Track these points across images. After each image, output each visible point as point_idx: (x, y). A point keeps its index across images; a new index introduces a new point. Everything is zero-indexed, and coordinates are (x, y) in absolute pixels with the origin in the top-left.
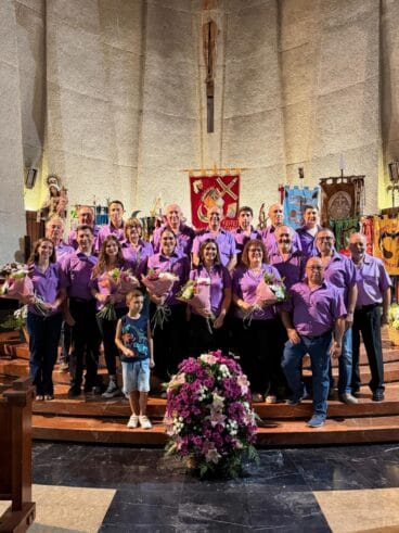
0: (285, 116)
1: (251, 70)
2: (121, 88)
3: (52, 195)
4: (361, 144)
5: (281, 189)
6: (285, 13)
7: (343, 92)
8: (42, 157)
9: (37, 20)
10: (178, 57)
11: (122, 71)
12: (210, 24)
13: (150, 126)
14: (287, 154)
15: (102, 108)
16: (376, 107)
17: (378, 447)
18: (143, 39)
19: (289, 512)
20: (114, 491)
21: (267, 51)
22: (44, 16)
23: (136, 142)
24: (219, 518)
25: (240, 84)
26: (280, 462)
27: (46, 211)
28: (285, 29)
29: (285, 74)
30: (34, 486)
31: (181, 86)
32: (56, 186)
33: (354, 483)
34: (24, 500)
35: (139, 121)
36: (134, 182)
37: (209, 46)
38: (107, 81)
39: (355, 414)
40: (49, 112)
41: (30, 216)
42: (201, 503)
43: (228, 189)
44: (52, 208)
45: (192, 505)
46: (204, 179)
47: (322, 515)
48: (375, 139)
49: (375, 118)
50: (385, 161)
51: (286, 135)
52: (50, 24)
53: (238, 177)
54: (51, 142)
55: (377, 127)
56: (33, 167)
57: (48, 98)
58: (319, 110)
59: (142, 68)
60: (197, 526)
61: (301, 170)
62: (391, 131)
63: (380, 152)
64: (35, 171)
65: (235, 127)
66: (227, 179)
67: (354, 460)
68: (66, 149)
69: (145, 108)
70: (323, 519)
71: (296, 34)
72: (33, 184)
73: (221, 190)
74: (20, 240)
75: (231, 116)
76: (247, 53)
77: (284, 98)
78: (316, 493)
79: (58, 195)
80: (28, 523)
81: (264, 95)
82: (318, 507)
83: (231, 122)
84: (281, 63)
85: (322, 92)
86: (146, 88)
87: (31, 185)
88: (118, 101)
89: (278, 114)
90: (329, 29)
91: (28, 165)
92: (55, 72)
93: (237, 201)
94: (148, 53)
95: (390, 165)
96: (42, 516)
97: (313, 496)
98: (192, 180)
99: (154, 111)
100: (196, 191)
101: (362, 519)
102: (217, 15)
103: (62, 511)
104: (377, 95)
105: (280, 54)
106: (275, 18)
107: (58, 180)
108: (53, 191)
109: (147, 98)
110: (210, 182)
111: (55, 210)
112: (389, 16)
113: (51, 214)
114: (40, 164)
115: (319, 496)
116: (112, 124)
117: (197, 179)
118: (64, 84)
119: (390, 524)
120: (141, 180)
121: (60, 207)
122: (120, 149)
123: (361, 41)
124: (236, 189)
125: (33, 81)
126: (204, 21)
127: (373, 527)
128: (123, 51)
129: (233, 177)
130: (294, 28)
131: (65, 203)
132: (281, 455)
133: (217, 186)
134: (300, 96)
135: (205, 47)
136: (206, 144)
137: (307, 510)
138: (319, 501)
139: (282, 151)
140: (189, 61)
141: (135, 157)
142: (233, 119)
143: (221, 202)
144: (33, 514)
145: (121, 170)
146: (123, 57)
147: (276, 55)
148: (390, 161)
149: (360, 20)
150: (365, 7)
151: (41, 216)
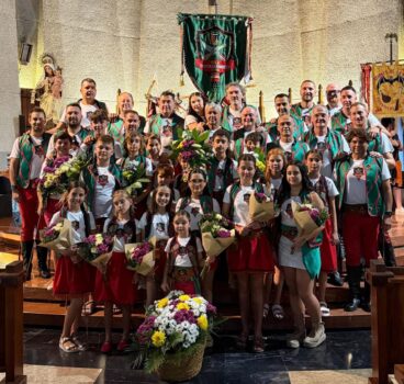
3: (47, 75)
4: (380, 10)
8: (37, 30)
14: (302, 21)
20: (100, 371)
23: (138, 11)
27: (41, 91)
32: (51, 65)
33: (331, 364)
34: (16, 373)
36: (136, 54)
41: (25, 94)
44: (47, 89)
51: (301, 1)
54: (46, 14)
56: (28, 42)
64: (30, 46)
67: (337, 345)
68: (62, 21)
72: (28, 60)
74: (15, 119)
78: (290, 373)
79: (54, 74)
87: (25, 60)
91: (22, 40)
97: (287, 375)
107: (53, 61)
111: (50, 91)
113: (45, 94)
114: (35, 39)
115: (294, 376)
120: (142, 53)
122: (120, 18)
139: (296, 17)
141: (137, 26)
145: (122, 41)
151: (36, 96)
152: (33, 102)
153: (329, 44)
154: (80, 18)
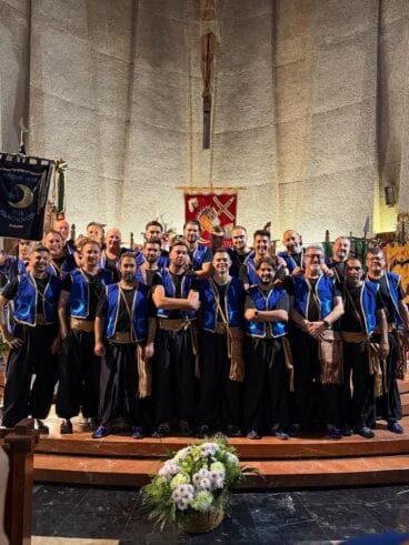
0: (278, 133)
1: (243, 84)
2: (108, 96)
4: (357, 165)
6: (281, 27)
7: (338, 111)
9: (20, 20)
10: (169, 67)
11: (110, 79)
12: (209, 35)
13: (138, 138)
14: (280, 173)
15: (88, 117)
16: (373, 129)
17: (391, 489)
18: (133, 46)
20: (117, 543)
21: (261, 66)
22: (29, 17)
23: (123, 154)
25: (233, 97)
26: (291, 507)
28: (281, 44)
29: (278, 90)
31: (169, 98)
35: (126, 131)
36: (120, 196)
37: (207, 59)
38: (94, 88)
39: (364, 453)
40: (32, 118)
43: (225, 209)
46: (200, 197)
48: (371, 161)
49: (372, 140)
50: (381, 184)
51: (279, 153)
52: (35, 26)
53: (235, 196)
55: (373, 150)
57: (31, 104)
58: (314, 129)
59: (131, 77)
62: (388, 154)
63: (376, 176)
65: (226, 143)
66: (223, 198)
67: (368, 505)
69: (134, 118)
71: (291, 50)
73: (217, 209)
75: (222, 130)
76: (241, 66)
77: (277, 115)
78: (334, 542)
81: (257, 111)
83: (222, 137)
84: (275, 79)
85: (317, 110)
86: (134, 97)
88: (106, 111)
89: (271, 132)
90: (325, 47)
92: (40, 75)
93: (234, 221)
94: (137, 61)
95: (386, 189)
98: (188, 197)
99: (142, 123)
100: (191, 209)
102: (214, 25)
104: (374, 117)
105: (275, 69)
106: (270, 32)
109: (135, 109)
110: (206, 200)
112: (388, 36)
116: (98, 134)
117: (193, 197)
118: (47, 89)
120: (127, 195)
122: (105, 160)
123: (359, 62)
124: (233, 209)
125: (15, 85)
126: (202, 32)
128: (112, 58)
129: (230, 197)
130: (290, 43)
132: (290, 499)
133: (214, 205)
134: (294, 112)
135: (203, 59)
136: (196, 159)
139: (274, 169)
140: (180, 71)
141: (121, 170)
142: (225, 133)
143: (217, 221)
145: (106, 183)
146: (111, 64)
147: (270, 70)
148: (386, 185)
149: (358, 39)
150: (363, 26)
153: (305, 196)
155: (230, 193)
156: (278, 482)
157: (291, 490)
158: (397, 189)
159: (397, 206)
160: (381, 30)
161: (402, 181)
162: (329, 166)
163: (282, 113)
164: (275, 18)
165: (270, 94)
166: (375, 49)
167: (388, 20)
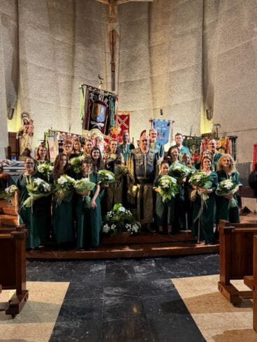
0: (152, 82)
1: (134, 56)
2: (62, 63)
3: (25, 124)
4: (193, 99)
5: (151, 121)
6: (153, 25)
7: (183, 71)
8: (17, 102)
9: (13, 23)
10: (94, 47)
11: (62, 54)
12: (113, 31)
14: (153, 103)
15: (51, 75)
16: (200, 79)
17: (202, 256)
18: (74, 36)
19: (159, 289)
20: (68, 283)
21: (143, 46)
22: (17, 21)
23: (70, 94)
24: (125, 293)
25: (128, 63)
26: (153, 265)
27: (21, 133)
28: (153, 35)
29: (152, 59)
30: (27, 282)
31: (95, 64)
32: (27, 118)
33: (191, 274)
34: (23, 289)
35: (72, 82)
36: (69, 116)
37: (113, 44)
38: (54, 59)
40: (21, 76)
41: (12, 136)
42: (115, 287)
43: (123, 122)
44: (25, 131)
45: (111, 288)
47: (176, 290)
48: (200, 96)
49: (200, 84)
50: (204, 108)
51: (153, 93)
52: (21, 26)
53: (128, 116)
54: (22, 93)
55: (200, 91)
56: (12, 107)
57: (20, 68)
59: (74, 52)
60: (114, 298)
61: (161, 110)
62: (208, 92)
63: (202, 103)
64: (13, 110)
65: (126, 88)
66: (123, 117)
67: (190, 263)
68: (30, 98)
69: (75, 75)
70: (176, 292)
71: (158, 38)
72: (12, 117)
73: (120, 123)
75: (123, 81)
76: (132, 47)
77: (151, 73)
78: (172, 279)
79: (28, 124)
80: (25, 300)
81: (141, 71)
82: (174, 286)
83: (123, 85)
84: (150, 53)
85: (172, 70)
86: (76, 64)
88: (61, 71)
89: (149, 81)
90: (175, 36)
91: (9, 106)
92: (24, 53)
93: (128, 129)
94: (77, 44)
95: (207, 111)
96: (31, 297)
97: (171, 281)
99: (81, 77)
101: (195, 291)
102: (116, 26)
103: (42, 294)
104: (201, 73)
105: (150, 48)
106: (147, 28)
107: (28, 115)
108: (26, 122)
109: (76, 70)
111: (27, 133)
112: (207, 31)
113: (24, 134)
114: (16, 106)
115: (174, 281)
116: (57, 84)
118: (29, 60)
119: (209, 293)
120: (73, 116)
121: (29, 130)
122: (61, 98)
123: (192, 44)
124: (127, 122)
125: (11, 58)
126: (109, 29)
127: (201, 294)
128: (63, 43)
129: (126, 116)
130: (158, 34)
131: (32, 128)
132: (153, 261)
134: (161, 71)
135: (110, 44)
137: (168, 288)
138: (174, 283)
139: (151, 102)
140: (100, 50)
141: (70, 102)
142: (125, 82)
143: (119, 129)
144: (27, 296)
145: (62, 109)
146: (63, 46)
147: (148, 49)
148: (207, 108)
149: (192, 32)
150: (195, 25)
151: (19, 135)
152: (17, 138)
154: (40, 96)
155: (126, 114)
156: (148, 254)
157: (153, 257)
158: (212, 111)
159: (212, 120)
160: (204, 27)
161: (215, 107)
162: (179, 99)
163: (154, 72)
164: (149, 20)
165: (148, 62)
166: (201, 37)
167: (208, 22)
